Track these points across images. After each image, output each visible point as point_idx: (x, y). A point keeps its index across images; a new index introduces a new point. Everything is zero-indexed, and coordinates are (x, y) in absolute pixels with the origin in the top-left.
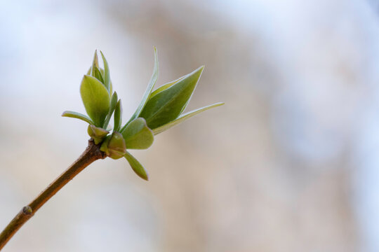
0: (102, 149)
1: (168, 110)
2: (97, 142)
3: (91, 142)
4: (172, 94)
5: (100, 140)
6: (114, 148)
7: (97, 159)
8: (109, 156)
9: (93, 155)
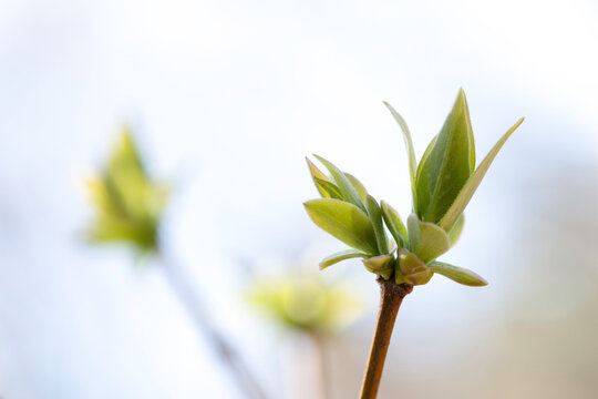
0: (398, 281)
1: (448, 177)
2: (385, 277)
3: (380, 280)
4: (441, 153)
5: (390, 271)
6: (410, 272)
7: (402, 297)
8: (416, 284)
9: (393, 296)
